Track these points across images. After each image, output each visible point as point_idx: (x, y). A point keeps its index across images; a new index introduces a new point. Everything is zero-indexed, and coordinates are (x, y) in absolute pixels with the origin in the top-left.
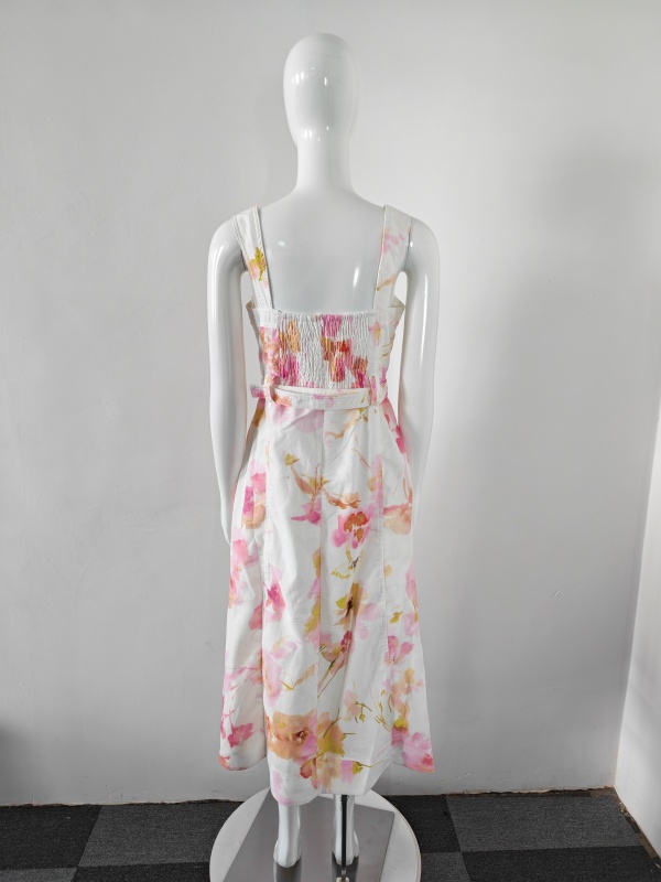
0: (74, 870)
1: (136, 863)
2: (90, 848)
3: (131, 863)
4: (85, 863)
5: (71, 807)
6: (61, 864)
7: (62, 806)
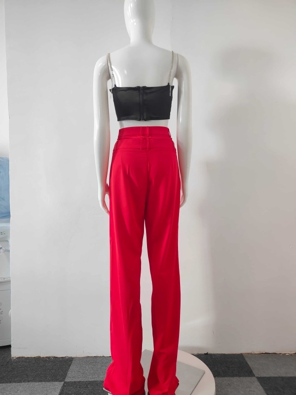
0: (63, 383)
1: (93, 380)
2: (69, 374)
3: (90, 380)
4: (67, 380)
5: (59, 358)
6: (57, 380)
7: (55, 357)
